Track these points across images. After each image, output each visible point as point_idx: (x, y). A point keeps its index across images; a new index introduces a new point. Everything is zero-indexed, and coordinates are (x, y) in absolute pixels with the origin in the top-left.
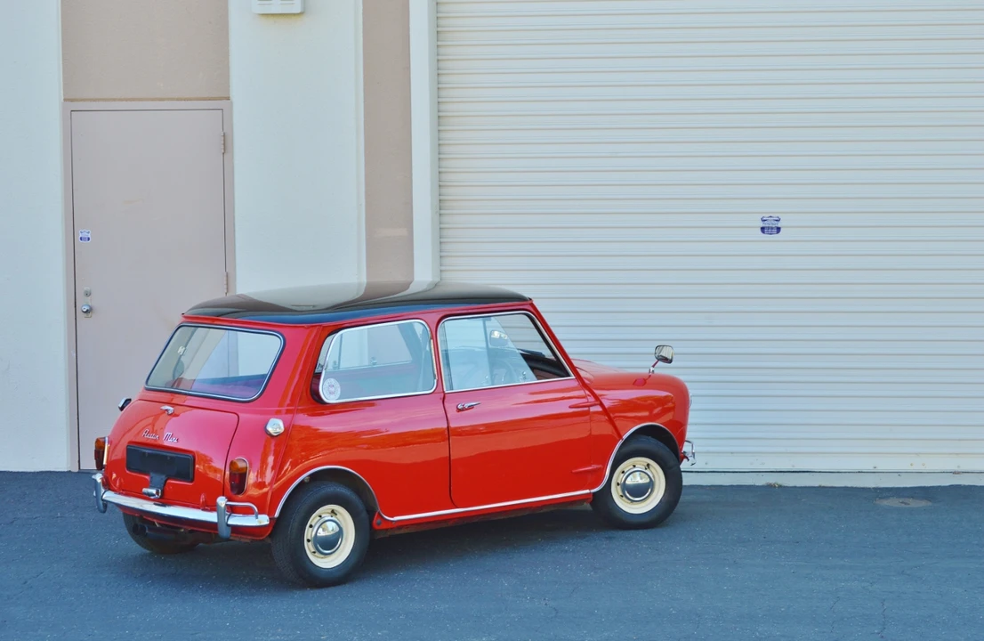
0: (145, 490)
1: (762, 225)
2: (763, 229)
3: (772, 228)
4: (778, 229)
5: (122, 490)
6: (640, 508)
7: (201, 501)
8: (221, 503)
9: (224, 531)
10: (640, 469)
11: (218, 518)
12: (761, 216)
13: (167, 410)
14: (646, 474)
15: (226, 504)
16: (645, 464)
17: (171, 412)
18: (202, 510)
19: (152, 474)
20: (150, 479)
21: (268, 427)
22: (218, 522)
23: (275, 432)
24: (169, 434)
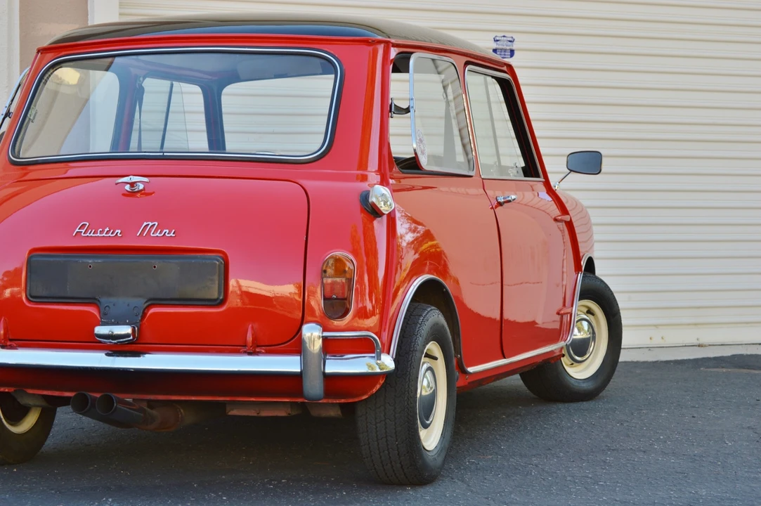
0: (100, 330)
1: (494, 46)
3: (505, 50)
4: (512, 53)
5: (11, 340)
6: (581, 371)
7: (249, 338)
8: (312, 334)
9: (314, 387)
10: (585, 317)
11: (304, 363)
12: (494, 35)
13: (132, 184)
14: (590, 324)
15: (323, 337)
16: (585, 310)
17: (141, 187)
18: (250, 354)
19: (104, 301)
20: (102, 311)
21: (373, 199)
22: (301, 372)
23: (385, 209)
24: (151, 224)
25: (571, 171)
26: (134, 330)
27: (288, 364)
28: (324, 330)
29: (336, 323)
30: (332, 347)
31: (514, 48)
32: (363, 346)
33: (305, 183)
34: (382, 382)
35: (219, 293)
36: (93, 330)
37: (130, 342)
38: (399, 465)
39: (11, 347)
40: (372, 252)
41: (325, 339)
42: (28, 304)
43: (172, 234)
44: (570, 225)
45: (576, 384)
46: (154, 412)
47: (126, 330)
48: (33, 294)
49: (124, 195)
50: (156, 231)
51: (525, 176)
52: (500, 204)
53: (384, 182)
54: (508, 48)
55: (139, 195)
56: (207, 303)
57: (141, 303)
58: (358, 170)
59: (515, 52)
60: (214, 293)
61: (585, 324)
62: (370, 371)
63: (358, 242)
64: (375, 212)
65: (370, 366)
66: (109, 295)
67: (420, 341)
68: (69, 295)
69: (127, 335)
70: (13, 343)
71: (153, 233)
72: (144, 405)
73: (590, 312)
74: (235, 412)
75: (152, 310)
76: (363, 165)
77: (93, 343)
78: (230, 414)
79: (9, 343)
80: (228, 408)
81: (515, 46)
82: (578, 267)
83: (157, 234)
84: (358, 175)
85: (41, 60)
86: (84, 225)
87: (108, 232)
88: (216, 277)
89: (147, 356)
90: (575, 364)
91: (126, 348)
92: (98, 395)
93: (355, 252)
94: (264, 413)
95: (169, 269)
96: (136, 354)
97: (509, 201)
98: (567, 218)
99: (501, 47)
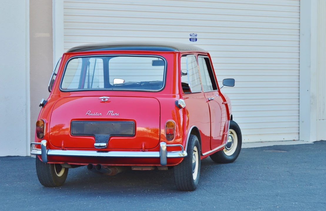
0: (96, 144)
1: (190, 37)
2: (190, 39)
3: (194, 39)
4: (196, 40)
5: (65, 148)
6: (229, 153)
7: (143, 147)
8: (163, 146)
9: (164, 161)
10: (230, 135)
11: (161, 154)
12: (190, 33)
13: (104, 99)
14: (232, 137)
15: (167, 146)
16: (230, 132)
17: (107, 100)
18: (143, 151)
19: (96, 135)
20: (96, 138)
21: (179, 103)
22: (160, 157)
23: (183, 106)
24: (111, 111)
25: (224, 85)
26: (107, 145)
27: (156, 154)
28: (167, 144)
29: (170, 142)
30: (169, 149)
31: (197, 38)
32: (178, 149)
33: (159, 98)
34: (183, 159)
35: (133, 133)
36: (94, 145)
37: (105, 148)
38: (187, 185)
39: (65, 150)
40: (179, 118)
41: (167, 147)
42: (71, 136)
43: (118, 115)
44: (226, 105)
45: (228, 157)
46: (110, 169)
47: (104, 144)
48: (73, 133)
49: (101, 102)
50: (113, 114)
51: (214, 90)
52: (209, 101)
53: (181, 97)
54: (195, 38)
55: (106, 102)
56: (130, 136)
57: (108, 136)
58: (173, 94)
59: (197, 39)
60: (132, 133)
61: (230, 137)
62: (180, 156)
63: (175, 116)
64: (180, 107)
65: (180, 155)
66: (98, 133)
67: (193, 146)
68: (85, 133)
69: (105, 146)
70: (66, 148)
71: (112, 114)
72: (107, 167)
73: (232, 133)
74: (135, 169)
75: (112, 138)
76: (174, 92)
77: (93, 148)
78: (133, 169)
79: (65, 149)
80: (132, 168)
81: (197, 37)
82: (228, 119)
83: (113, 115)
84: (173, 95)
85: (66, 57)
86: (89, 112)
87: (97, 114)
88: (132, 128)
89: (110, 152)
90: (227, 151)
91: (103, 150)
92: (96, 165)
93: (174, 119)
94: (144, 169)
95: (117, 126)
96: (107, 151)
97: (212, 100)
98: (226, 103)
99: (192, 38)
